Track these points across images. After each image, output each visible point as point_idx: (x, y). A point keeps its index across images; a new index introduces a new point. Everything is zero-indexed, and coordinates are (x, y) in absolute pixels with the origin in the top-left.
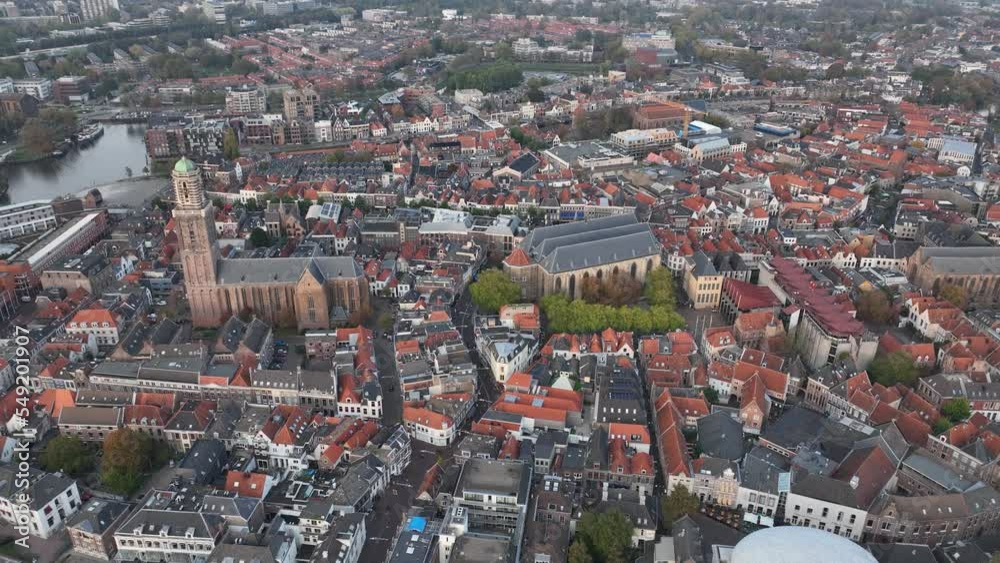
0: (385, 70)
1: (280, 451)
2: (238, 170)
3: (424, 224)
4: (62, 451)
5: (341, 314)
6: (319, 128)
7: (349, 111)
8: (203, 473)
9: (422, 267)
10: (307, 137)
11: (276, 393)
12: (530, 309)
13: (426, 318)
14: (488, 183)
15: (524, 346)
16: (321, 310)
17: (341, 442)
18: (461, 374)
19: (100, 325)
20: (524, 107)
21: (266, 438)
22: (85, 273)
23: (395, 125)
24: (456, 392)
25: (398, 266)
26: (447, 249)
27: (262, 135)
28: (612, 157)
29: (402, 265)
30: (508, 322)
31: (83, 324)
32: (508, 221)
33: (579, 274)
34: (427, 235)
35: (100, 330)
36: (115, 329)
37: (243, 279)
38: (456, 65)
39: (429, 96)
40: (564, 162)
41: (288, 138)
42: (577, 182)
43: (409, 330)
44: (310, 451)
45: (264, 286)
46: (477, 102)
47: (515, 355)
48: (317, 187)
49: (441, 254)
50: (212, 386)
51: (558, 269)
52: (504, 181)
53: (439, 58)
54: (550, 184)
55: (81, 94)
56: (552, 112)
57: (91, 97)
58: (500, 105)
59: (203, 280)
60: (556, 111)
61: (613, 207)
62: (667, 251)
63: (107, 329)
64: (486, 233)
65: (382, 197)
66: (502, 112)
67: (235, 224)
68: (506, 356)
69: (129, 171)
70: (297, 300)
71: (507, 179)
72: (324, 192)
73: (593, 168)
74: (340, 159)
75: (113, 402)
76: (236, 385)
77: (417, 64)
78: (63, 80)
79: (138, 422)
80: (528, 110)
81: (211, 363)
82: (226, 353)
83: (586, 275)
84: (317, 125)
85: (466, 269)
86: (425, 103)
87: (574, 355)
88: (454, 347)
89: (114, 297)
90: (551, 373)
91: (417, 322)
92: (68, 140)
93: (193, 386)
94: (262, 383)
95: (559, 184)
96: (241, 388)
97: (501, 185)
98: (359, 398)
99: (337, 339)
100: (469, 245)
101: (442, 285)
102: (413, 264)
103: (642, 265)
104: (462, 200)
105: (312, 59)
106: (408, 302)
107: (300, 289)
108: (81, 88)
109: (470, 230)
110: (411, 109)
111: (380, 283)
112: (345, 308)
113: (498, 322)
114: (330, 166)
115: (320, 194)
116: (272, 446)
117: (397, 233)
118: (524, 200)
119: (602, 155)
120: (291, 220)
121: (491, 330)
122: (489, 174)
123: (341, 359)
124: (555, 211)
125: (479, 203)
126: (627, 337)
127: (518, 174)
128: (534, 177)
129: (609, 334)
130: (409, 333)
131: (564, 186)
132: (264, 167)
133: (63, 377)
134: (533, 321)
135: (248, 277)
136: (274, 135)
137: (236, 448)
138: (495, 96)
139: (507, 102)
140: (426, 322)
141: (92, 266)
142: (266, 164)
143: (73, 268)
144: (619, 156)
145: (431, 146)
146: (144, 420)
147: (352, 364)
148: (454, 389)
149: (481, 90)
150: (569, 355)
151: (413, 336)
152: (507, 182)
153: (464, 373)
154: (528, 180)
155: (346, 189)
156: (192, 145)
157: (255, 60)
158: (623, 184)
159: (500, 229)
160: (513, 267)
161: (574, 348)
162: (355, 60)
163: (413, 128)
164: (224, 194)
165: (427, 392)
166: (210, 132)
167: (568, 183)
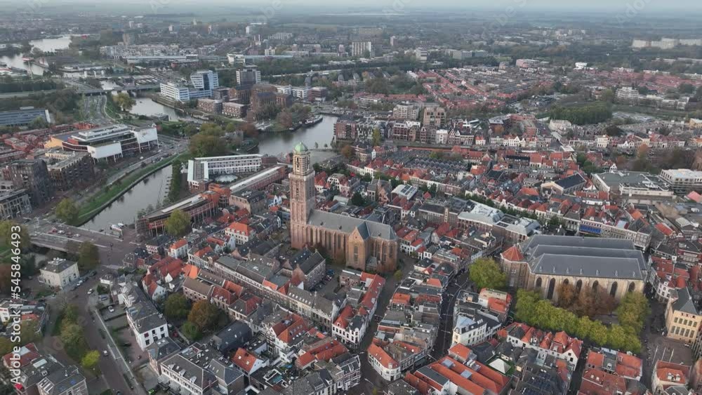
0: (508, 101)
1: (281, 344)
2: (374, 153)
3: (463, 213)
4: (173, 303)
5: (374, 263)
6: (439, 134)
7: (464, 125)
8: (227, 343)
9: (448, 242)
10: (430, 139)
11: (300, 304)
12: (503, 297)
13: (425, 281)
14: (534, 191)
15: (481, 324)
16: (361, 256)
17: (314, 352)
18: (421, 332)
19: (240, 233)
20: (599, 139)
21: (274, 333)
22: (249, 200)
23: (492, 139)
24: (411, 344)
25: (432, 238)
26: (470, 234)
27: (402, 134)
28: (651, 189)
29: (436, 238)
30: (484, 300)
31: (233, 230)
32: (528, 223)
33: (559, 279)
34: (463, 221)
35: (240, 235)
36: (247, 237)
37: (322, 224)
38: (564, 101)
39: (527, 122)
40: (606, 185)
41: (418, 138)
42: (609, 203)
43: (408, 287)
44: (296, 351)
45: (333, 231)
46: (563, 130)
47: (470, 329)
48: (411, 173)
49: (465, 237)
50: (268, 288)
51: (541, 271)
52: (547, 192)
53: (556, 96)
54: (584, 201)
55: (321, 97)
56: (624, 145)
57: (327, 100)
58: (582, 134)
59: (299, 219)
60: (627, 145)
61: (628, 230)
62: (659, 279)
63: (244, 236)
64: (507, 229)
65: (451, 187)
66: (579, 140)
67: (349, 188)
68: (461, 327)
69: (317, 145)
70: (348, 246)
71: (550, 191)
72: (414, 177)
73: (630, 195)
74: (439, 157)
75: (213, 281)
76: (280, 292)
77: (534, 98)
78: (315, 88)
79: (218, 298)
80: (603, 141)
81: (279, 273)
82: (289, 269)
83: (566, 282)
84: (438, 132)
85: (476, 252)
86: (523, 126)
87: (524, 345)
88: (429, 309)
89: (258, 218)
90: (494, 353)
91: (419, 282)
92: (301, 123)
93: (260, 285)
94: (293, 295)
95: (592, 203)
96: (282, 295)
97: (544, 195)
98: (346, 326)
99: (361, 279)
100: (487, 235)
101: (450, 260)
102: (443, 239)
103: (623, 286)
104: (504, 200)
105: (466, 88)
106: (420, 266)
107: (351, 239)
108: (322, 94)
109: (495, 224)
110: (510, 128)
111: (413, 247)
112: (378, 259)
113: (476, 299)
114: (431, 160)
115: (411, 178)
116: (277, 339)
117: (442, 215)
118: (551, 210)
119: (643, 186)
120: (382, 192)
121: (468, 304)
122: (538, 185)
123: (353, 294)
124: (576, 223)
125: (516, 205)
126: (577, 345)
127: (562, 189)
128: (575, 193)
129: (560, 337)
130: (409, 289)
131: (596, 205)
132: (390, 154)
133: (204, 259)
134: (502, 307)
135: (324, 224)
136: (410, 135)
137: (260, 333)
138: (579, 127)
139: (588, 133)
140: (423, 284)
141: (254, 197)
142: (392, 153)
143: (245, 197)
144: (659, 189)
145: (507, 157)
146: (221, 298)
147: (357, 300)
148: (411, 341)
149: (571, 122)
150: (520, 343)
151: (410, 291)
152: (549, 193)
153: (423, 331)
154: (568, 195)
155: (430, 178)
156: (359, 134)
157: (428, 86)
158: (652, 212)
159: (519, 228)
160: (506, 260)
161: (525, 338)
162: (492, 92)
163: (505, 142)
164: (356, 168)
165: (393, 336)
166: (370, 128)
167: (600, 203)
